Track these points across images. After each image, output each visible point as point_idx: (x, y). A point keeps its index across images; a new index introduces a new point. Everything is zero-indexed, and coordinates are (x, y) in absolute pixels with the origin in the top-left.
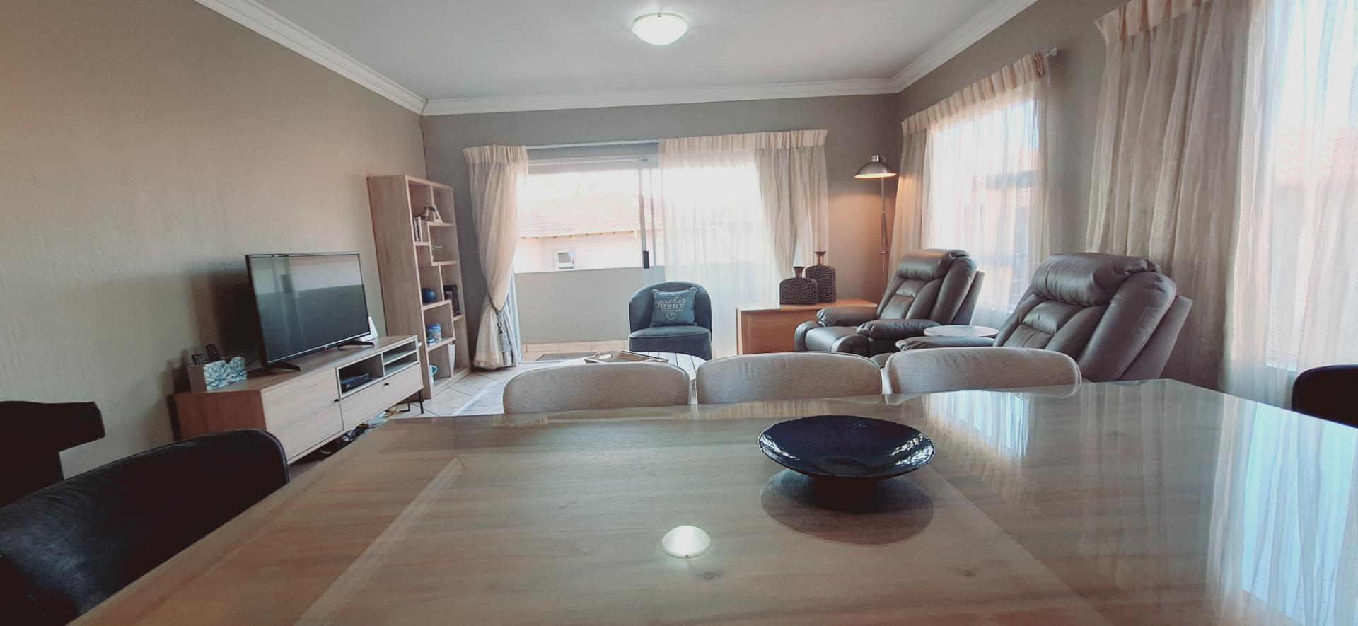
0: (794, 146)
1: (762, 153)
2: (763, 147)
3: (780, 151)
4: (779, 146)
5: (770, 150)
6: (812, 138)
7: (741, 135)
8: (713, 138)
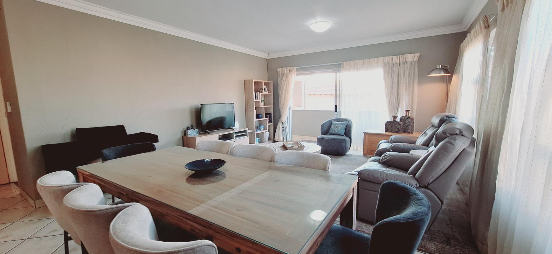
0: (401, 62)
1: (385, 65)
2: (386, 63)
3: (394, 64)
4: (394, 62)
5: (389, 64)
6: (411, 58)
7: (376, 59)
8: (364, 61)
